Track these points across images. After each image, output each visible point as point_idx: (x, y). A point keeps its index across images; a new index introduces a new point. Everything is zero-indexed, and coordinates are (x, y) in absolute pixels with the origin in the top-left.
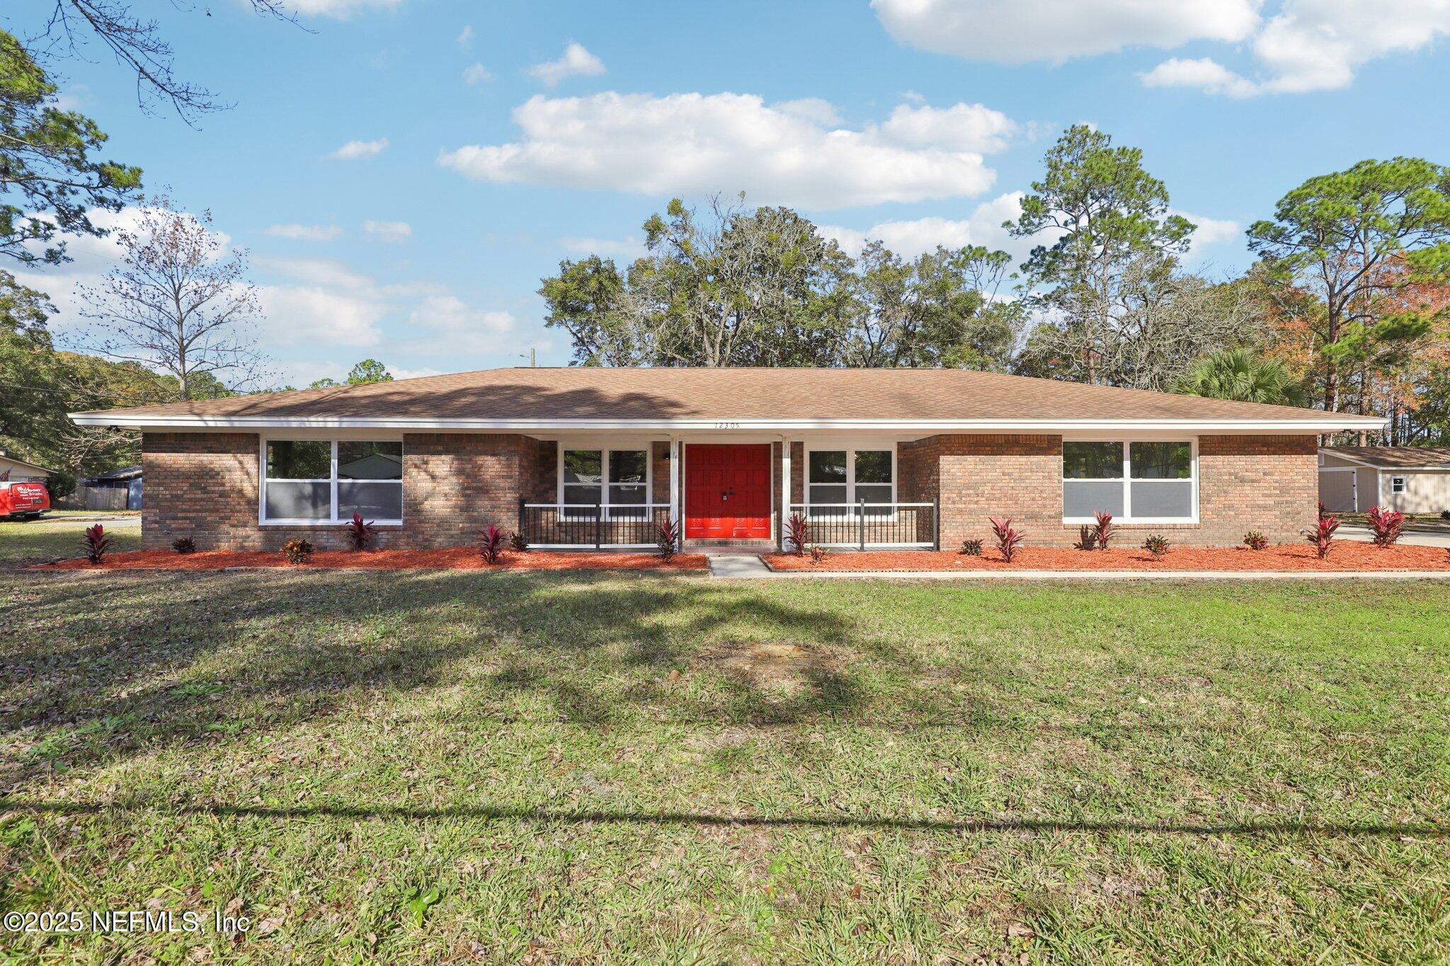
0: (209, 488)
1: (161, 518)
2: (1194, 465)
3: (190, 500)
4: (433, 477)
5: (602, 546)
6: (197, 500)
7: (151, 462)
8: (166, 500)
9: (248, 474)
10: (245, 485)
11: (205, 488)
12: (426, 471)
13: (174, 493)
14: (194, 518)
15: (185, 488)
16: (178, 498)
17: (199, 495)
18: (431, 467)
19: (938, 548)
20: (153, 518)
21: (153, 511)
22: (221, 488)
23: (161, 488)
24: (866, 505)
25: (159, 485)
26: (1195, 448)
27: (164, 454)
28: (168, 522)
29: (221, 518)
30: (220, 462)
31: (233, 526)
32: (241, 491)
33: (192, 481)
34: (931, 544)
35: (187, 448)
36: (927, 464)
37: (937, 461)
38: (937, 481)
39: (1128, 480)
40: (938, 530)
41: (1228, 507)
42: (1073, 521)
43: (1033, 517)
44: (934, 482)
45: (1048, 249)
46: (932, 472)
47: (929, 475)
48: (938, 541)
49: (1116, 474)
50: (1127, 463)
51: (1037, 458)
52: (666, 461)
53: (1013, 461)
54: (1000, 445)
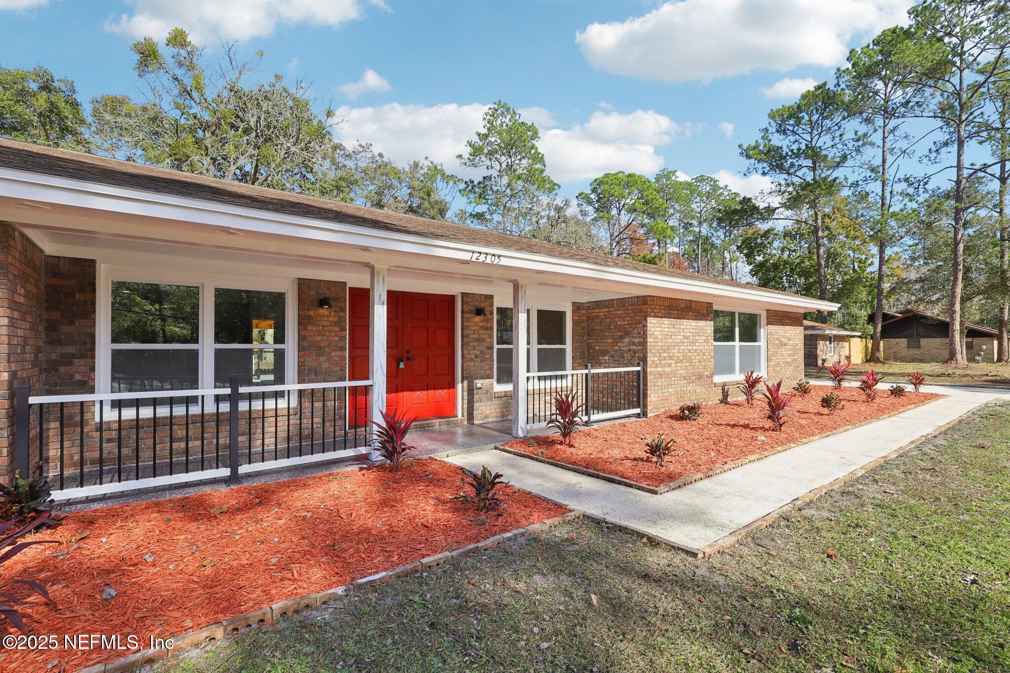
2: (763, 332)
5: (243, 470)
19: (644, 414)
24: (593, 371)
26: (763, 319)
34: (638, 411)
36: (616, 326)
37: (640, 323)
38: (640, 344)
39: (737, 344)
40: (645, 395)
41: (778, 364)
42: (719, 379)
43: (700, 377)
44: (634, 344)
45: (475, 183)
46: (627, 334)
47: (621, 337)
48: (645, 406)
49: (733, 340)
50: (737, 330)
51: (701, 323)
52: (321, 311)
53: (689, 325)
54: (682, 310)
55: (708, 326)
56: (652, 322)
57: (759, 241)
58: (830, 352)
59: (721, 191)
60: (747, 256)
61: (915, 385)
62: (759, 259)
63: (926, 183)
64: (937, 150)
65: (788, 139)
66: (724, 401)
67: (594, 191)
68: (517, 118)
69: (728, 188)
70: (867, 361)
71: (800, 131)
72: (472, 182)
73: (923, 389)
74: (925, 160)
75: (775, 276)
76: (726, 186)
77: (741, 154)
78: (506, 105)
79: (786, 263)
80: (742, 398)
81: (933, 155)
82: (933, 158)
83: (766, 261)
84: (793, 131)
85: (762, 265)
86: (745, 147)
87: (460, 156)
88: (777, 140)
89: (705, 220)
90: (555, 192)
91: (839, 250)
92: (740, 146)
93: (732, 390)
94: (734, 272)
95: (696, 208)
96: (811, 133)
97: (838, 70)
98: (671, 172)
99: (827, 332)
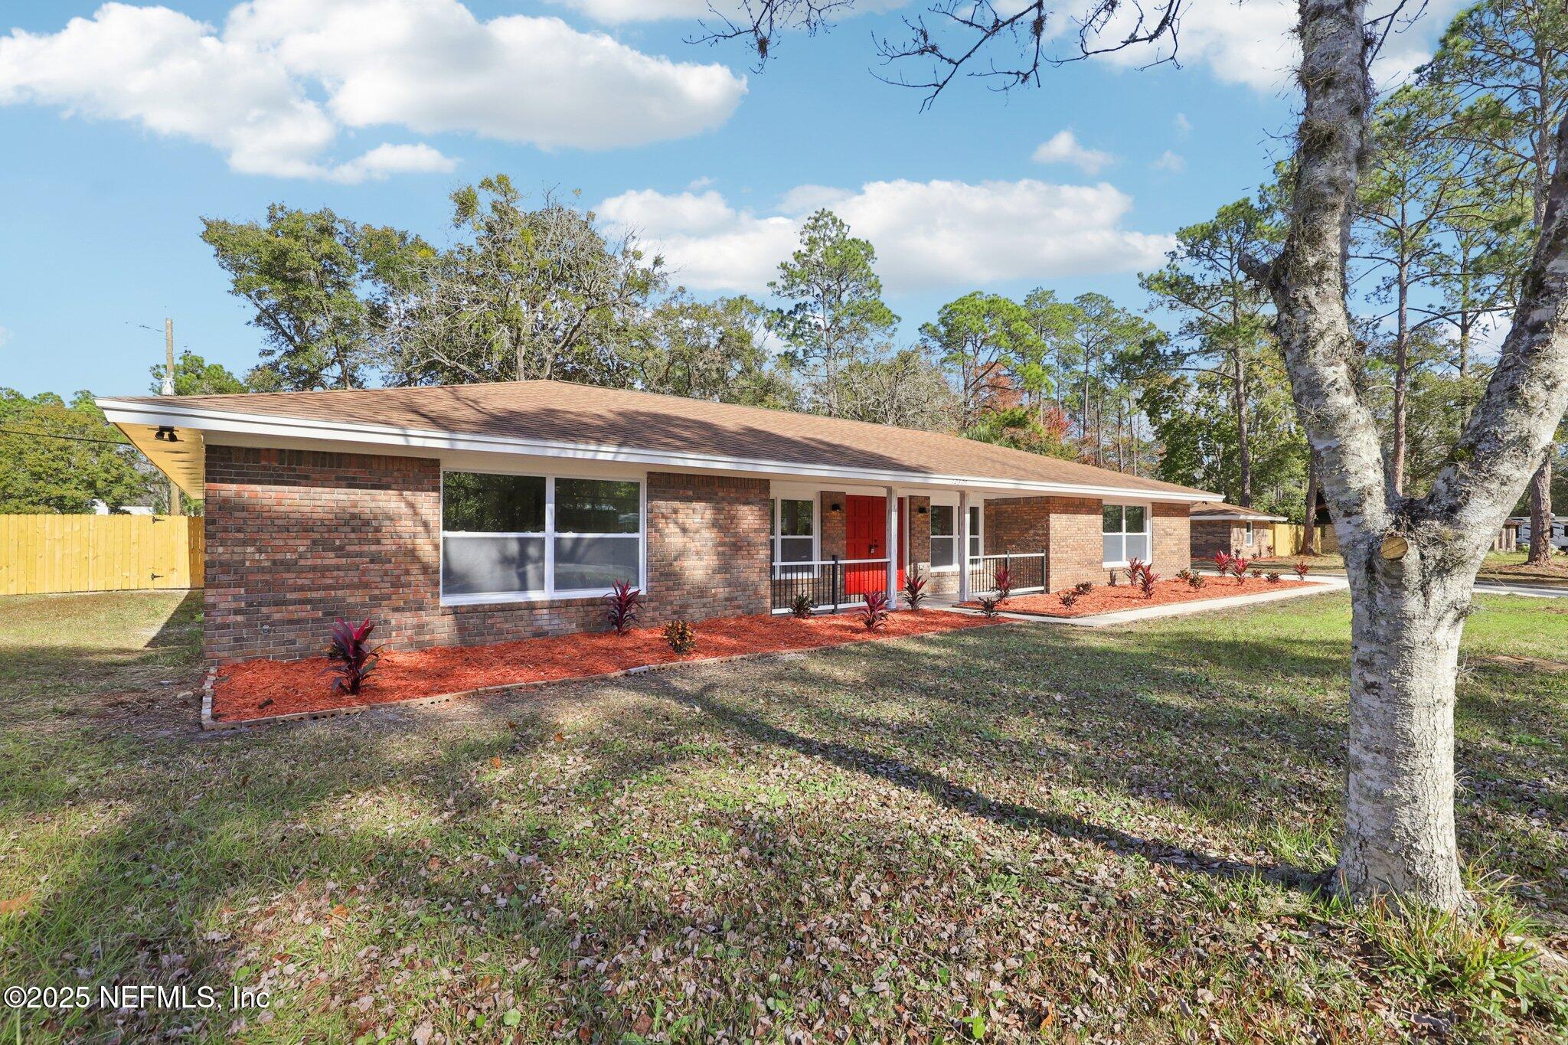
0: (348, 548)
1: (250, 604)
2: (1148, 523)
3: (314, 569)
4: (684, 530)
5: (840, 606)
6: (327, 569)
7: (226, 501)
8: (263, 570)
9: (425, 525)
10: (418, 541)
11: (341, 548)
12: (676, 523)
13: (279, 556)
14: (320, 601)
15: (302, 549)
16: (289, 566)
17: (331, 559)
18: (681, 517)
19: (1047, 591)
20: (234, 605)
21: (232, 590)
22: (374, 548)
23: (250, 549)
24: (1011, 556)
25: (245, 543)
26: (1149, 512)
27: (258, 488)
28: (264, 610)
29: (373, 598)
30: (373, 504)
31: (396, 610)
32: (412, 554)
33: (316, 536)
34: (1042, 588)
35: (307, 477)
36: (1023, 520)
37: (1043, 518)
38: (1043, 535)
39: (1124, 534)
40: (1048, 576)
41: (1162, 553)
42: (1107, 565)
43: (1091, 563)
44: (1038, 535)
45: (785, 314)
46: (1032, 527)
47: (1027, 530)
48: (1048, 585)
49: (1120, 530)
50: (1124, 522)
51: (1093, 517)
52: (834, 513)
53: (1083, 519)
54: (1077, 506)
55: (1098, 520)
56: (1053, 517)
57: (1166, 394)
58: (1248, 541)
59: (1116, 315)
60: (1150, 414)
61: (1300, 574)
62: (1167, 417)
63: (1377, 326)
64: (1388, 287)
65: (1202, 264)
66: (1112, 583)
67: (943, 322)
68: (845, 230)
69: (1127, 312)
70: (1299, 553)
71: (1217, 256)
72: (780, 311)
73: (1307, 578)
74: (1373, 299)
75: (1186, 441)
76: (1124, 309)
77: (1141, 285)
78: (830, 214)
79: (1200, 424)
80: (1128, 582)
81: (1383, 293)
82: (1382, 296)
83: (1175, 420)
84: (1208, 255)
85: (1169, 426)
86: (1146, 277)
87: (773, 284)
88: (1189, 267)
89: (1094, 355)
90: (895, 326)
91: (1271, 408)
92: (1140, 275)
93: (1119, 575)
94: (1135, 426)
95: (1081, 338)
96: (1231, 260)
97: (1262, 187)
98: (1047, 293)
99: (1242, 517)
